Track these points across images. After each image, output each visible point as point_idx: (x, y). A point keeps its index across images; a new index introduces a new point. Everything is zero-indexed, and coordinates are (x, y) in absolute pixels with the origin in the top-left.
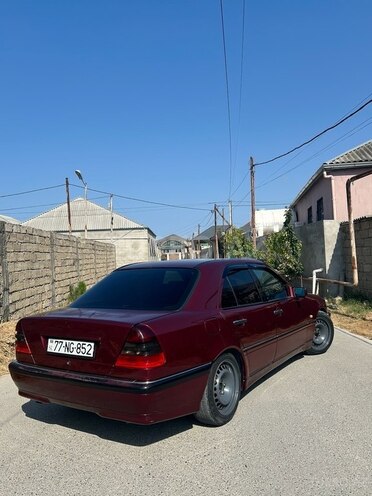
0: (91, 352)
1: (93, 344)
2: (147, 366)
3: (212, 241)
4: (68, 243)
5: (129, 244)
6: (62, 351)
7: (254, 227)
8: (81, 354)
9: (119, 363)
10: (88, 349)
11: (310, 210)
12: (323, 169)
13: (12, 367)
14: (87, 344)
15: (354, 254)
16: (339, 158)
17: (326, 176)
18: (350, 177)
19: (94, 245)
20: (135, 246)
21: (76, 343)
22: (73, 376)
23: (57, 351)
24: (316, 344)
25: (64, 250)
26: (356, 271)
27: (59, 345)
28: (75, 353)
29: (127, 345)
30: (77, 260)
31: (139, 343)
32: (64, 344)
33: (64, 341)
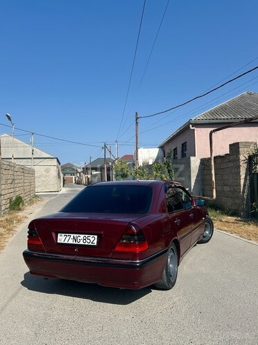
0: (95, 242)
1: (96, 237)
2: (138, 250)
3: (102, 169)
4: (9, 168)
5: (43, 169)
6: (71, 242)
7: (137, 159)
8: (86, 243)
9: (117, 249)
10: (93, 240)
11: (175, 149)
12: (189, 123)
13: (25, 254)
14: (92, 236)
15: (214, 179)
16: (199, 116)
17: (191, 128)
18: (212, 129)
19: (23, 169)
20: (47, 171)
21: (82, 236)
22: (81, 258)
23: (66, 242)
24: (204, 237)
25: (7, 172)
26: (214, 190)
27: (68, 238)
28: (81, 243)
29: (124, 236)
30: (14, 180)
31: (133, 234)
32: (72, 237)
33: (72, 235)
